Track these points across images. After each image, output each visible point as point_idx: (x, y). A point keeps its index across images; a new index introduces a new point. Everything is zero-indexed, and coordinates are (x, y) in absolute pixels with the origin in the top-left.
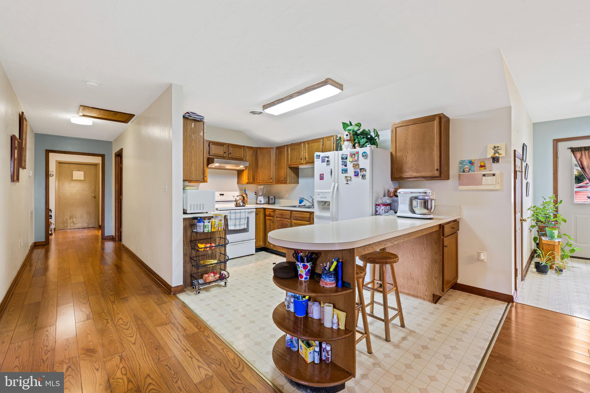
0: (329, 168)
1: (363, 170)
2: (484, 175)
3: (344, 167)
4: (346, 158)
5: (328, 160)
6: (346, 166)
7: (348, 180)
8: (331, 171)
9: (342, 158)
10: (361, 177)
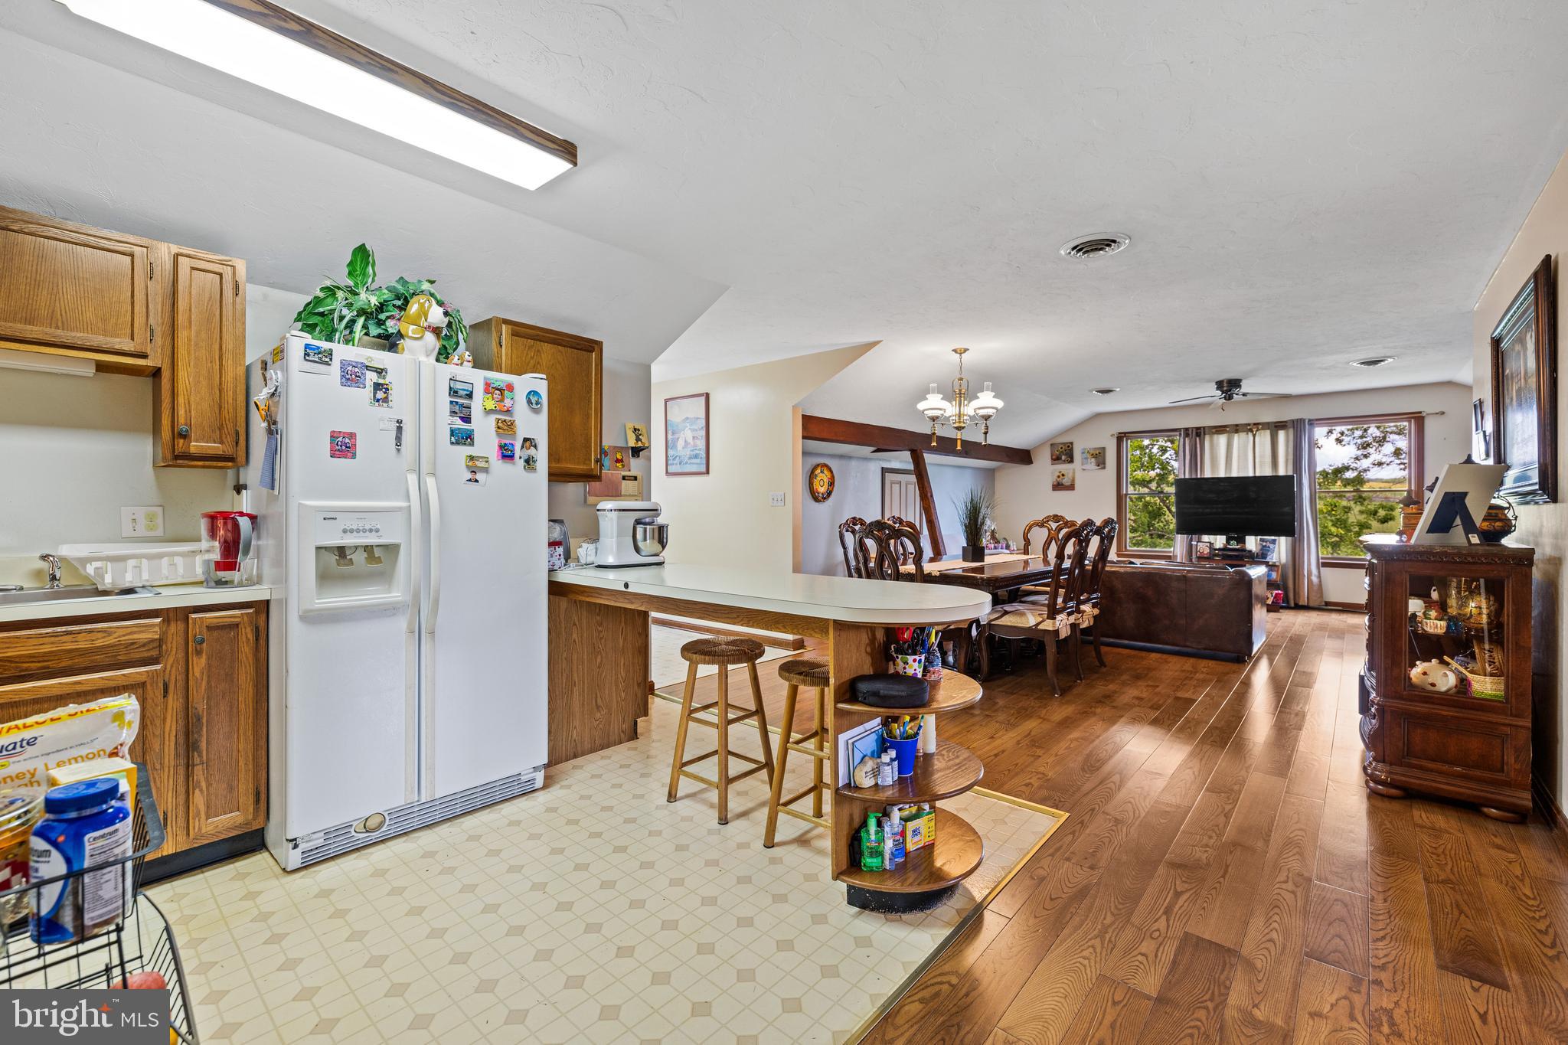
0: (385, 415)
1: (528, 443)
2: (624, 478)
3: (459, 424)
4: (470, 396)
5: (381, 381)
6: (467, 420)
7: (475, 468)
8: (399, 429)
9: (453, 392)
10: (521, 463)
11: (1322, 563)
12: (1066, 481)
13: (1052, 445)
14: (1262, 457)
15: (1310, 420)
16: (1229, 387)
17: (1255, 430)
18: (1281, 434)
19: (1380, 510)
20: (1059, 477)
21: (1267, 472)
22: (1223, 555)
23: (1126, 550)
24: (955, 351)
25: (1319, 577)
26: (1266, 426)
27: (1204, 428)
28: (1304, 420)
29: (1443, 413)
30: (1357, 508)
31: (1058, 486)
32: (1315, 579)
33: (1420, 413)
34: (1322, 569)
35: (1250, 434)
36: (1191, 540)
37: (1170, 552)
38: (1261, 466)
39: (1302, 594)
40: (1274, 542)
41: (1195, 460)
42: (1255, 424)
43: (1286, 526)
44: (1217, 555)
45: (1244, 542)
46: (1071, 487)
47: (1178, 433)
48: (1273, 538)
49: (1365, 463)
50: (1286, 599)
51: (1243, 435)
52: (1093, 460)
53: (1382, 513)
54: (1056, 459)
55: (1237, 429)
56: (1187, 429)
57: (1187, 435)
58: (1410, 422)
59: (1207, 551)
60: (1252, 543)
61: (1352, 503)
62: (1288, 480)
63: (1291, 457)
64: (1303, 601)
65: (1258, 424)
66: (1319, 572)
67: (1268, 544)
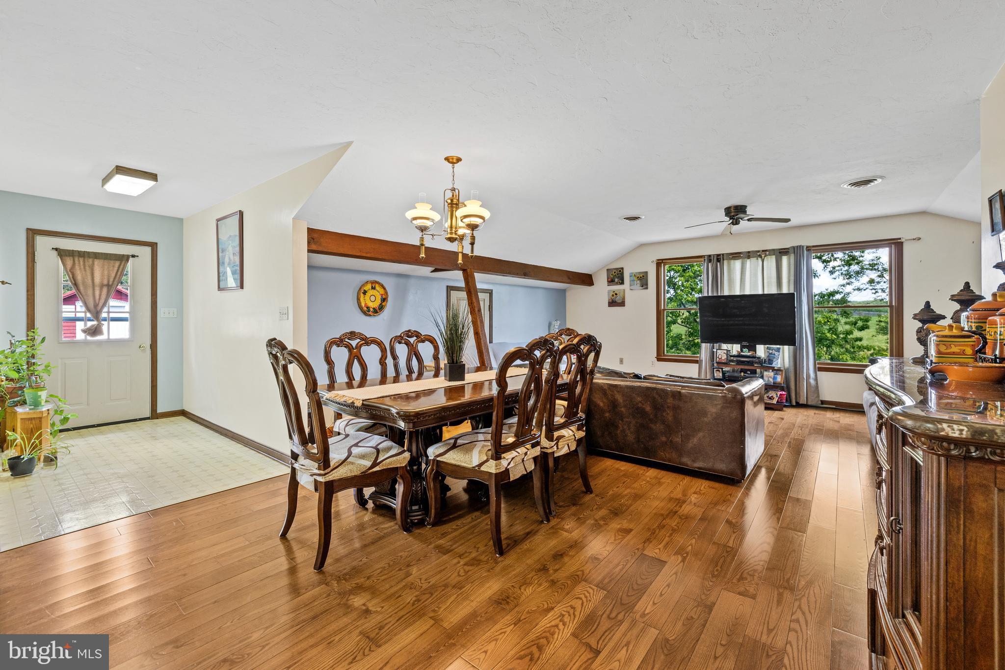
11: (819, 368)
12: (618, 299)
13: (607, 270)
14: (770, 278)
15: (807, 247)
16: (735, 213)
17: (763, 256)
18: (785, 259)
19: (859, 322)
20: (613, 295)
21: (772, 290)
22: (737, 361)
23: (664, 355)
24: (447, 159)
25: (816, 379)
26: (772, 252)
27: (723, 254)
28: (803, 247)
29: (919, 239)
30: (843, 320)
31: (612, 303)
32: (812, 382)
33: (900, 239)
34: (818, 373)
35: (760, 260)
36: (713, 348)
37: (697, 357)
38: (768, 286)
39: (802, 394)
40: (778, 350)
41: (716, 281)
42: (763, 251)
43: (788, 337)
44: (732, 361)
45: (755, 351)
46: (622, 304)
47: (703, 259)
48: (778, 346)
49: (848, 289)
50: (789, 399)
51: (753, 260)
52: (638, 282)
53: (860, 324)
54: (611, 281)
55: (749, 255)
56: (710, 256)
57: (710, 261)
58: (891, 247)
59: (724, 357)
60: (761, 351)
61: (839, 316)
62: (790, 296)
63: (792, 278)
64: (803, 401)
65: (766, 251)
66: (816, 376)
67: (774, 352)
